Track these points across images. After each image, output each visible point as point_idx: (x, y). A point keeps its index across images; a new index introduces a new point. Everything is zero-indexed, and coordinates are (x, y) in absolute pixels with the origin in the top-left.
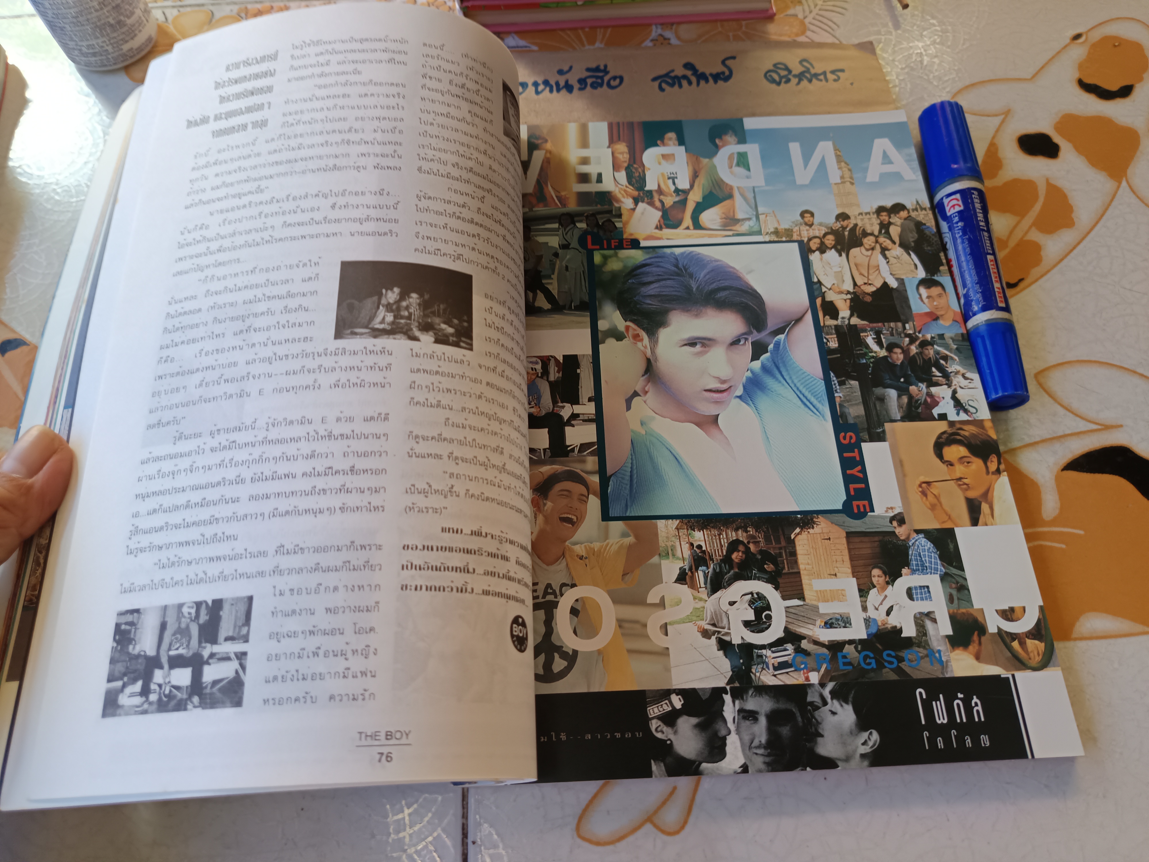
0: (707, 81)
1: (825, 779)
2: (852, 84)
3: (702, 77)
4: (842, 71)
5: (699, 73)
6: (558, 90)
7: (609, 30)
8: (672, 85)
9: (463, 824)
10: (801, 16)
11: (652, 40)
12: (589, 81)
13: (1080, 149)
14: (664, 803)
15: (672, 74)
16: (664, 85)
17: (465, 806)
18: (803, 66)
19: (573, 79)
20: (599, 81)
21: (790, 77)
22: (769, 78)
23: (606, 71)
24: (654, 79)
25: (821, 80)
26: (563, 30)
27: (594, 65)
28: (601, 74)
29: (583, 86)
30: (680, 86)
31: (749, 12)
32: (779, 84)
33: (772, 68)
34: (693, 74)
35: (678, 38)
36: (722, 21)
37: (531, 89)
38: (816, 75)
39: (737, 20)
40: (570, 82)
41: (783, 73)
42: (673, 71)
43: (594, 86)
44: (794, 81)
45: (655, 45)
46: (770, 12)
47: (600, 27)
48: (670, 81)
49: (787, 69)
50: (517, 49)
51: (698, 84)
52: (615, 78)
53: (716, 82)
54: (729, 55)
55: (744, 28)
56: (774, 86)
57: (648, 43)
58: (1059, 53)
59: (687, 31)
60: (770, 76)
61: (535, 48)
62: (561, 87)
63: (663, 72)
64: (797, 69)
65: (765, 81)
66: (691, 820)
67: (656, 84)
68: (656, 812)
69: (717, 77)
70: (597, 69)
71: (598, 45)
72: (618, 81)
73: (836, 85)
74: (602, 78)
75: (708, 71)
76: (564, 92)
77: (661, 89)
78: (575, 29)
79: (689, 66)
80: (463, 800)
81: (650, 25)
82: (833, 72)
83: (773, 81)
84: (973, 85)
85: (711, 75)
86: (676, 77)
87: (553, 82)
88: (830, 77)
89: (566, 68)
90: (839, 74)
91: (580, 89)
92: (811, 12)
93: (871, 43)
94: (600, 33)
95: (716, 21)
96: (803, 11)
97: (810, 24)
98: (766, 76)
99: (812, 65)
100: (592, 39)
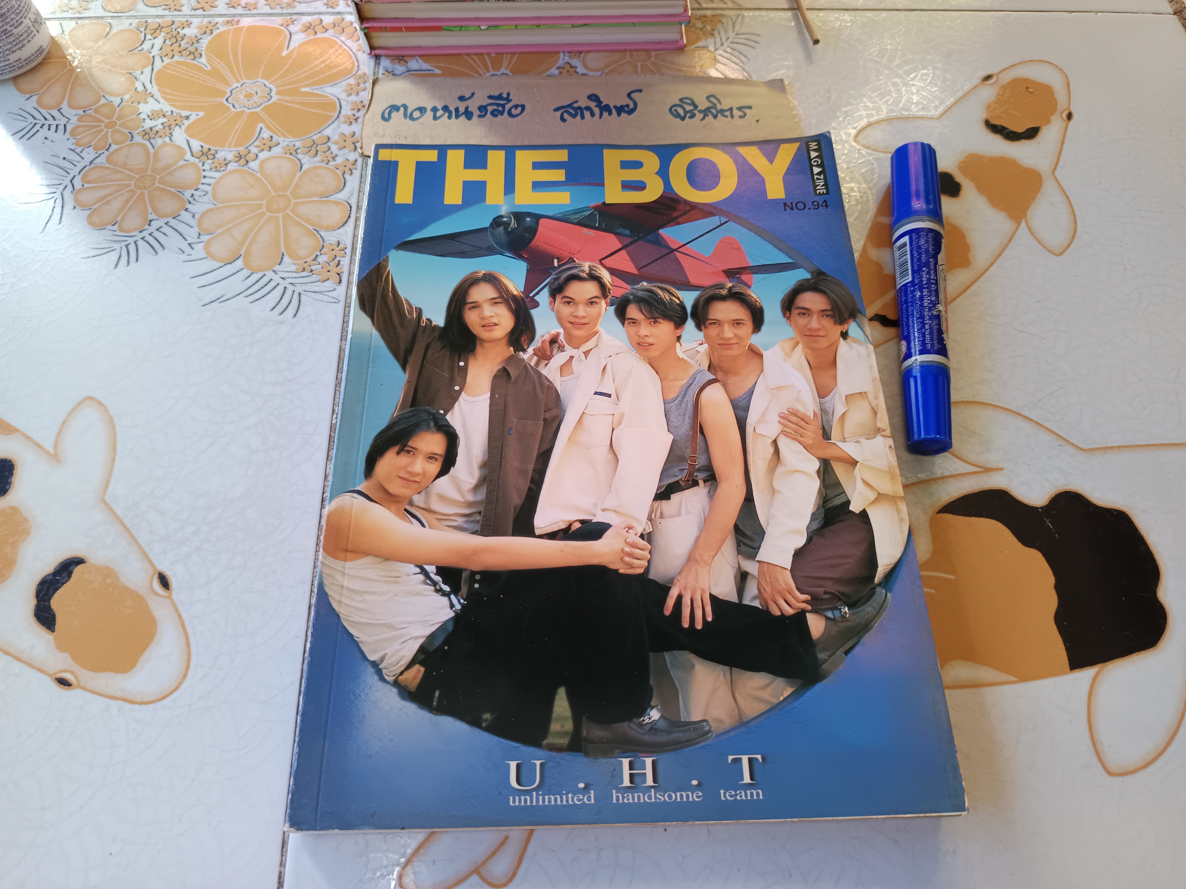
0: (610, 113)
1: (665, 830)
2: (758, 121)
3: (605, 109)
4: (750, 107)
5: (603, 105)
6: (457, 117)
7: (516, 56)
8: (574, 116)
10: (712, 48)
11: (558, 68)
12: (490, 109)
13: (981, 189)
14: (494, 853)
15: (576, 105)
16: (566, 116)
18: (710, 102)
19: (473, 105)
20: (501, 109)
21: (696, 112)
22: (674, 112)
23: (508, 100)
24: (556, 110)
25: (727, 117)
26: (468, 55)
27: (497, 93)
28: (502, 102)
29: (483, 114)
30: (583, 117)
31: (660, 43)
32: (683, 119)
33: (678, 102)
34: (596, 106)
35: (586, 67)
36: (631, 51)
37: (429, 114)
38: (722, 111)
39: (647, 50)
40: (470, 109)
41: (689, 108)
42: (576, 102)
43: (494, 114)
44: (699, 116)
45: (561, 73)
46: (681, 44)
48: (573, 112)
49: (693, 104)
50: (419, 72)
51: (601, 116)
52: (516, 106)
53: (619, 114)
54: (636, 88)
55: (653, 59)
56: (678, 120)
57: (554, 71)
59: (595, 60)
60: (675, 110)
61: (438, 72)
62: (460, 113)
63: (568, 102)
64: (703, 104)
65: (669, 116)
66: (521, 872)
67: (559, 114)
68: (484, 863)
69: (620, 110)
70: (500, 97)
71: (502, 70)
72: (520, 109)
73: (741, 122)
74: (503, 106)
75: (612, 104)
76: (463, 118)
77: (563, 119)
78: (481, 55)
79: (593, 98)
81: (558, 53)
82: (740, 109)
83: (678, 116)
85: (615, 107)
86: (579, 108)
87: (452, 109)
88: (736, 113)
89: (468, 95)
90: (747, 111)
91: (480, 116)
92: (722, 44)
93: (782, 81)
94: (506, 60)
95: (625, 50)
96: (715, 43)
97: (720, 55)
98: (672, 110)
99: (719, 101)
100: (497, 65)
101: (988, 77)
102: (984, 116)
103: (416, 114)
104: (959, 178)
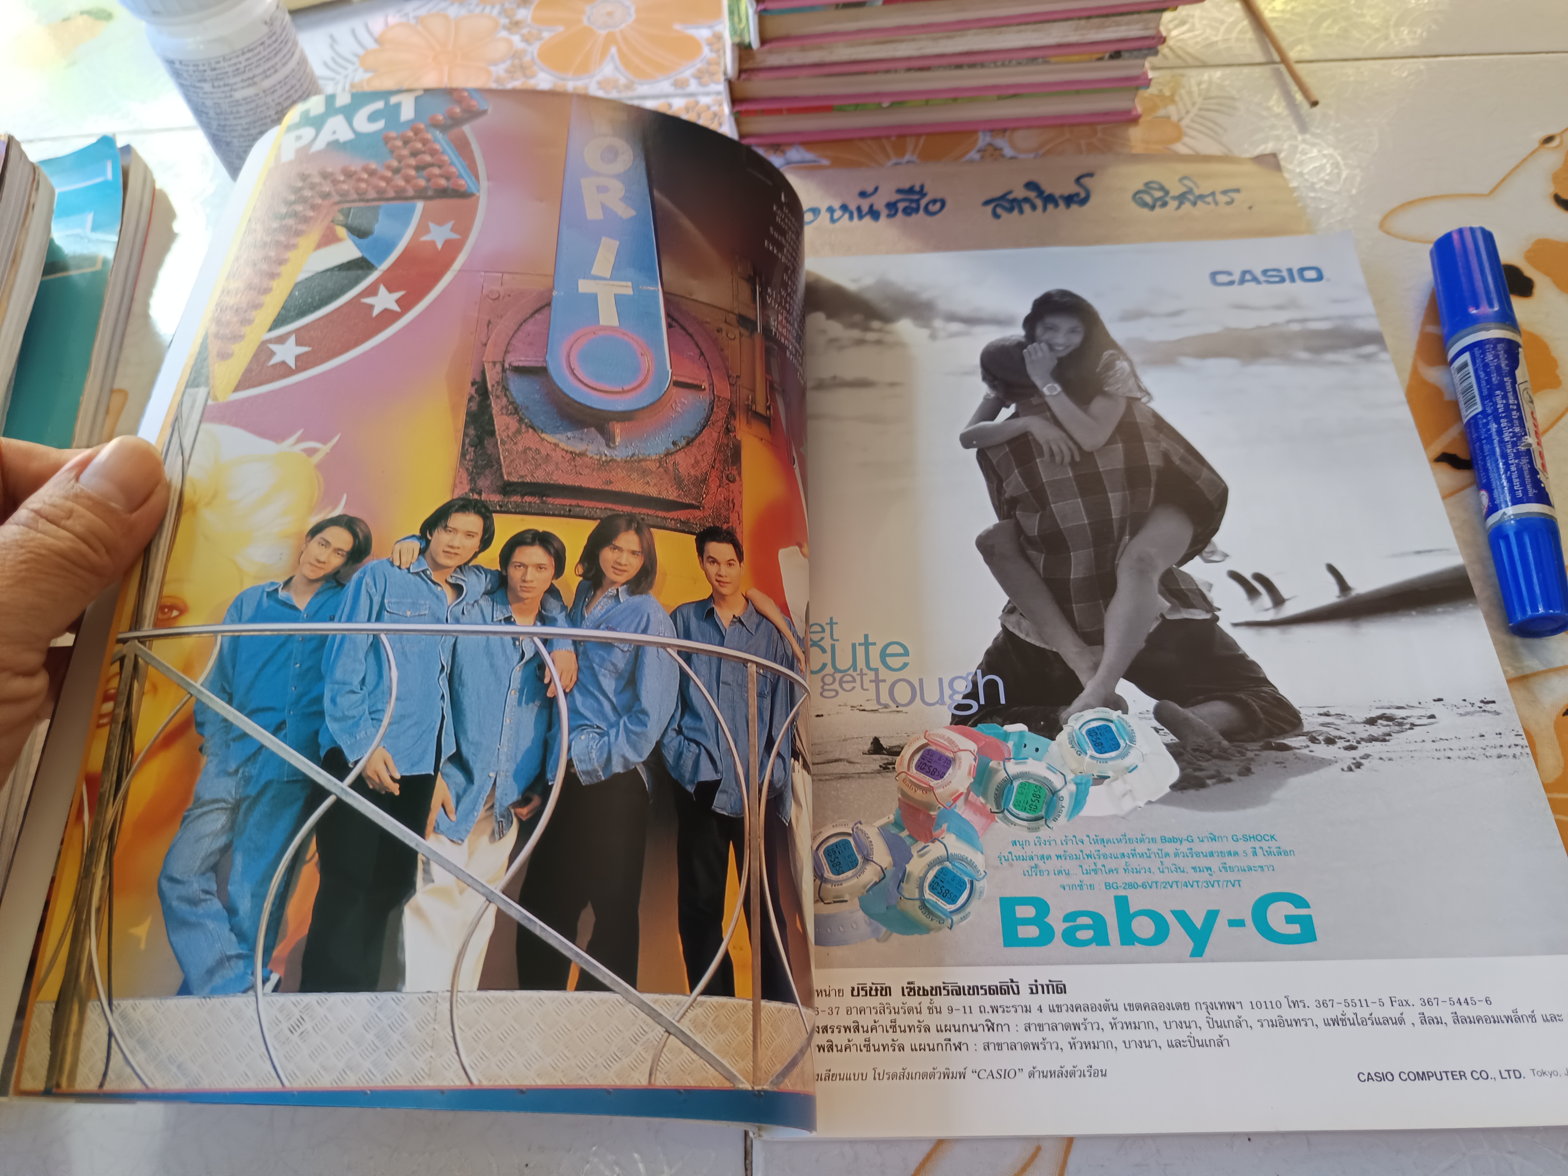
0: (1056, 205)
2: (1250, 208)
3: (1049, 200)
4: (1237, 191)
5: (1045, 195)
6: (861, 217)
7: (922, 140)
8: (1010, 210)
10: (1175, 118)
11: (979, 151)
12: (901, 206)
14: (1024, 1169)
15: (1011, 197)
16: (999, 211)
18: (1185, 185)
19: (880, 202)
20: (914, 205)
21: (1167, 199)
22: (1139, 201)
23: (922, 193)
24: (987, 203)
25: (1209, 203)
26: (862, 139)
27: (906, 185)
28: (916, 197)
29: (893, 213)
30: (1021, 211)
31: (1106, 114)
32: (1152, 208)
33: (1142, 188)
34: (1037, 197)
35: (1014, 148)
36: (1071, 125)
37: (825, 216)
38: (1201, 197)
39: (1090, 124)
40: (875, 207)
41: (1158, 194)
42: (1010, 192)
43: (907, 212)
44: (1175, 204)
45: (982, 157)
46: (1134, 113)
47: (911, 135)
48: (1007, 205)
49: (1162, 188)
50: (802, 165)
51: (1045, 209)
52: (934, 201)
53: (1068, 206)
54: (1084, 171)
55: (1100, 135)
56: (1146, 211)
57: (974, 155)
58: (1525, 160)
59: (1026, 139)
60: (1141, 198)
61: (825, 162)
62: (864, 213)
63: (998, 193)
64: (1176, 190)
65: (1134, 207)
67: (990, 208)
69: (1069, 200)
70: (911, 190)
71: (907, 157)
72: (938, 205)
73: (1229, 209)
74: (918, 201)
75: (1057, 192)
76: (867, 220)
77: (996, 216)
78: (878, 138)
79: (1031, 185)
81: (975, 132)
82: (1225, 192)
83: (1144, 205)
84: (1411, 203)
85: (1062, 197)
86: (1015, 200)
87: (853, 207)
88: (1222, 199)
89: (870, 189)
90: (1234, 195)
91: (890, 216)
92: (1188, 112)
93: (1274, 155)
94: (910, 143)
95: (1062, 126)
96: (1178, 112)
97: (1187, 126)
98: (1137, 197)
99: (1195, 183)
100: (900, 151)
102: (1551, 189)
103: (808, 217)
104: (1529, 271)
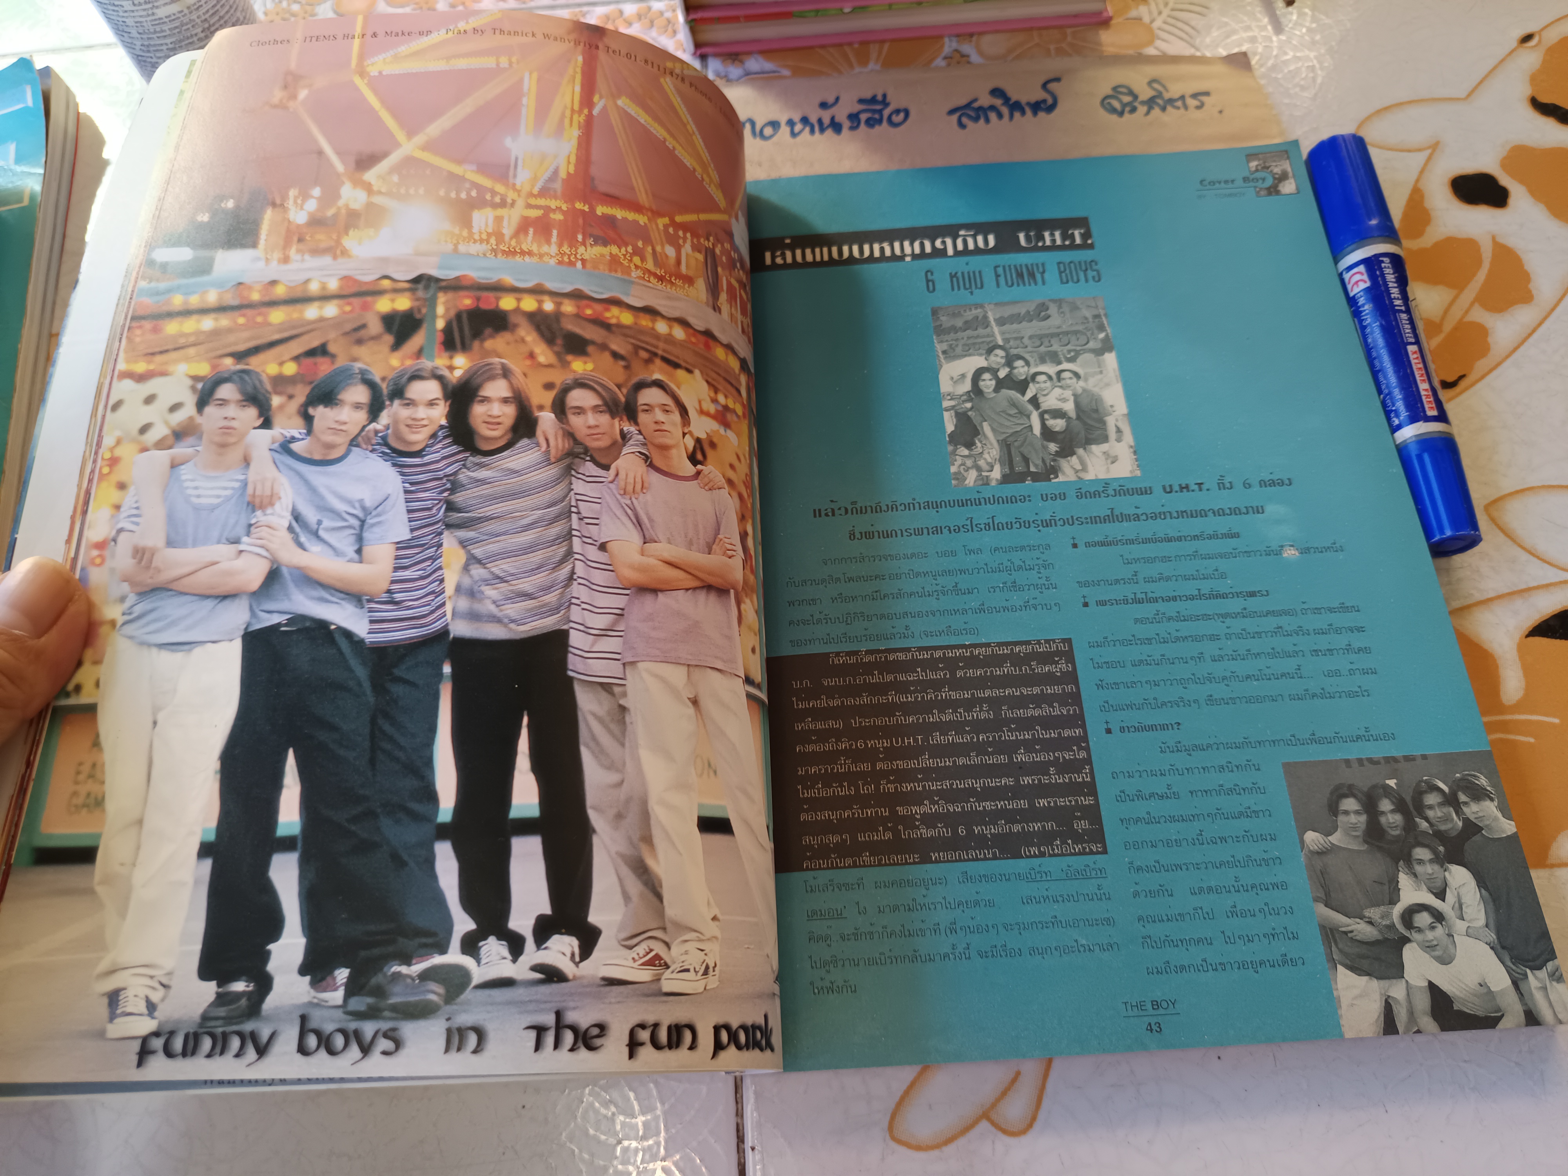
0: (1023, 113)
1: (1219, 1058)
2: (1221, 112)
3: (1016, 107)
4: (1207, 94)
5: (1011, 103)
6: (822, 130)
7: (886, 46)
8: (976, 119)
9: (738, 1125)
10: (1146, 19)
11: (945, 58)
12: (863, 117)
13: (1537, 193)
14: (1004, 1093)
15: (976, 105)
16: (965, 120)
17: (739, 1100)
18: (1155, 89)
19: (841, 113)
20: (877, 116)
21: (1136, 104)
22: (1107, 106)
23: (885, 103)
24: (952, 112)
25: (1178, 108)
26: (823, 47)
27: (868, 95)
28: (878, 107)
29: (855, 125)
30: (987, 120)
31: (1076, 16)
32: (1121, 114)
33: (1110, 92)
34: (1003, 104)
35: (981, 53)
36: (1040, 29)
37: (785, 130)
38: (1171, 101)
39: (1060, 27)
40: (837, 120)
41: (1127, 99)
42: (975, 100)
43: (870, 123)
44: (1142, 109)
45: (949, 65)
46: (1105, 15)
47: (874, 42)
48: (972, 114)
49: (1131, 93)
50: (762, 75)
51: (1011, 117)
52: (898, 111)
53: (1035, 113)
54: (1051, 76)
55: (1069, 39)
56: (1114, 117)
57: (940, 62)
58: (1502, 61)
59: (993, 44)
60: (1109, 103)
61: (786, 72)
62: (825, 125)
63: (963, 101)
64: (1145, 93)
65: (1102, 112)
66: (1042, 1115)
67: (955, 117)
68: (994, 1105)
69: (1037, 107)
70: (873, 100)
71: (871, 66)
72: (902, 115)
73: (1198, 114)
74: (880, 112)
75: (1024, 100)
76: (829, 132)
77: (962, 126)
78: (840, 45)
79: (997, 92)
80: (736, 1092)
81: (940, 37)
82: (1195, 96)
83: (1113, 110)
85: (1028, 104)
86: (980, 108)
87: (813, 119)
88: (1192, 102)
89: (831, 100)
90: (1204, 99)
91: (852, 128)
92: (1160, 13)
93: (1245, 55)
94: (874, 49)
95: (1031, 29)
96: (1150, 12)
97: (1159, 29)
98: (1105, 103)
99: (1164, 86)
100: (864, 60)
101: (1528, 38)
103: (768, 131)
